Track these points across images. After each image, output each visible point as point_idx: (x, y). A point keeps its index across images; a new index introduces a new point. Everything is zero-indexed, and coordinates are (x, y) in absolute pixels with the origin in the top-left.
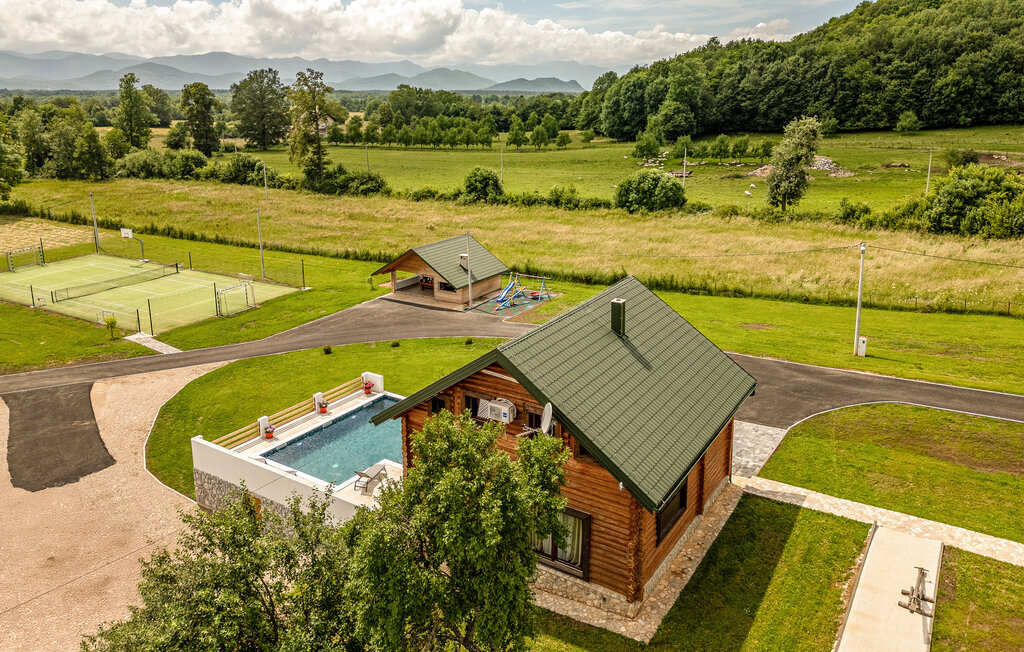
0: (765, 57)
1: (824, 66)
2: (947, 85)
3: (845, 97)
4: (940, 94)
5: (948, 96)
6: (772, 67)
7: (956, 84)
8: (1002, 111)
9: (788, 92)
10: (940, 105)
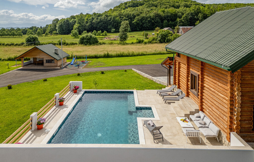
0: (98, 16)
1: (110, 18)
2: (134, 22)
3: (116, 24)
4: (133, 24)
5: (135, 24)
6: (99, 18)
7: (136, 22)
8: (144, 28)
9: (104, 23)
10: (134, 26)
